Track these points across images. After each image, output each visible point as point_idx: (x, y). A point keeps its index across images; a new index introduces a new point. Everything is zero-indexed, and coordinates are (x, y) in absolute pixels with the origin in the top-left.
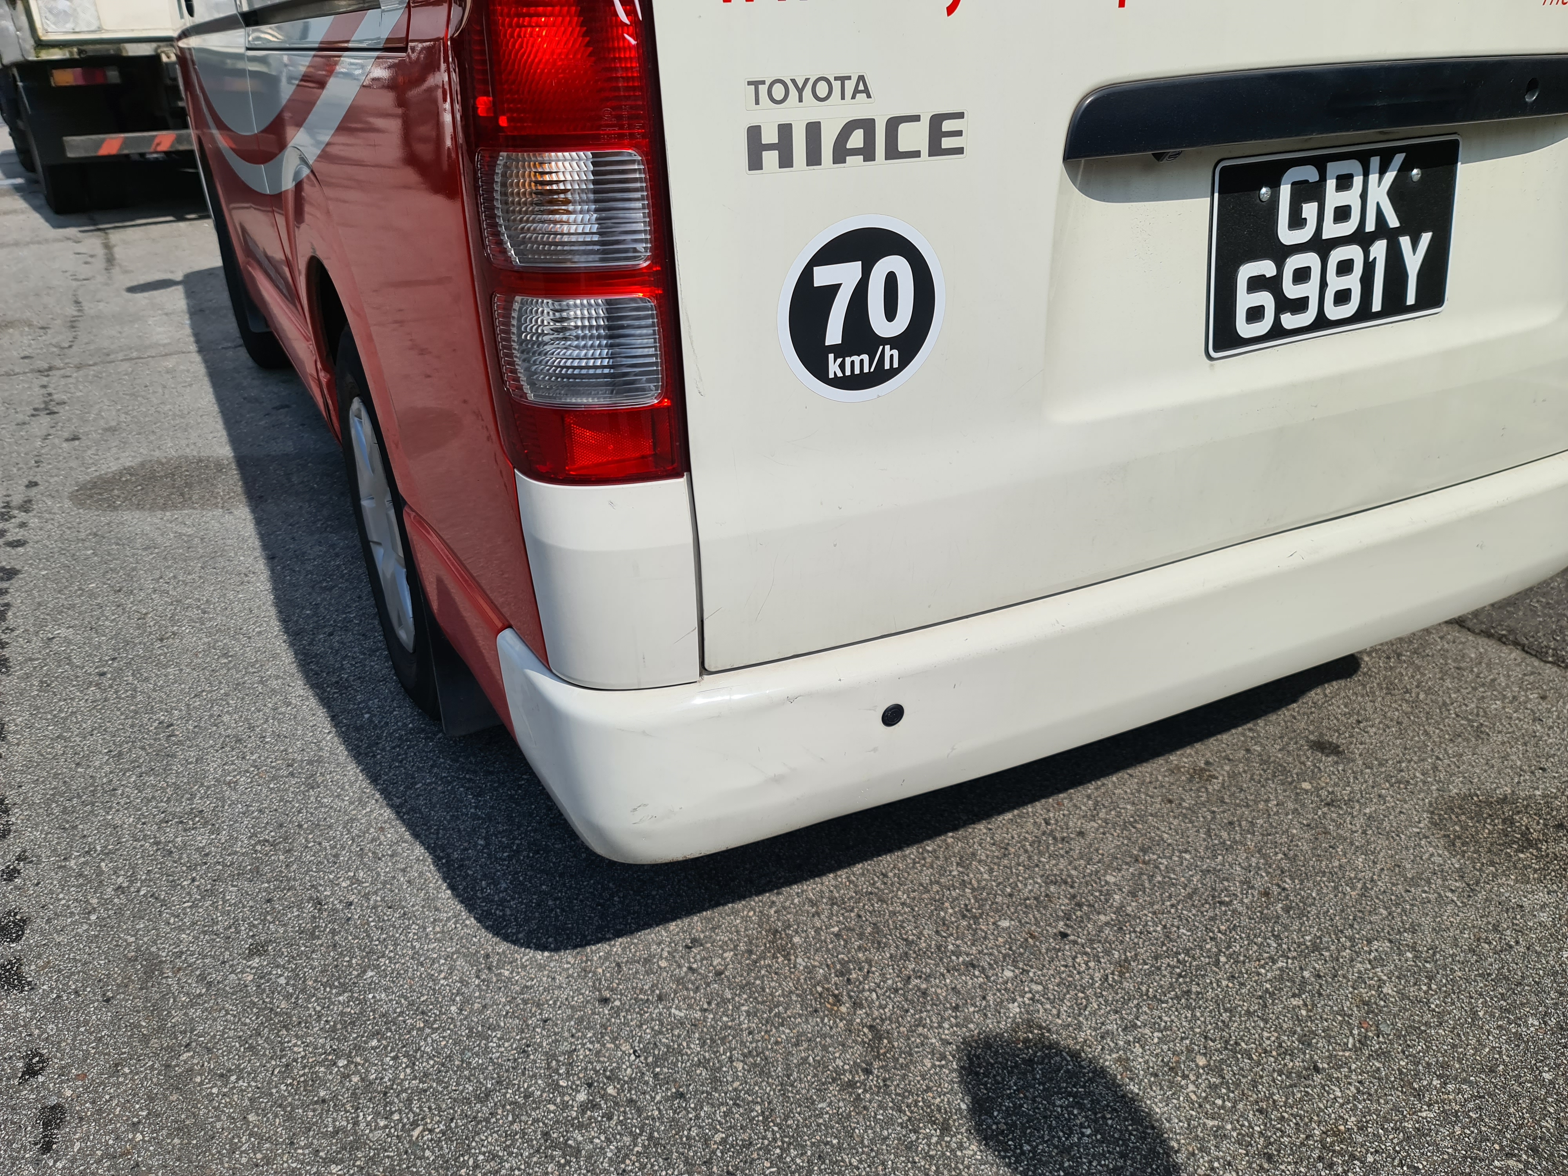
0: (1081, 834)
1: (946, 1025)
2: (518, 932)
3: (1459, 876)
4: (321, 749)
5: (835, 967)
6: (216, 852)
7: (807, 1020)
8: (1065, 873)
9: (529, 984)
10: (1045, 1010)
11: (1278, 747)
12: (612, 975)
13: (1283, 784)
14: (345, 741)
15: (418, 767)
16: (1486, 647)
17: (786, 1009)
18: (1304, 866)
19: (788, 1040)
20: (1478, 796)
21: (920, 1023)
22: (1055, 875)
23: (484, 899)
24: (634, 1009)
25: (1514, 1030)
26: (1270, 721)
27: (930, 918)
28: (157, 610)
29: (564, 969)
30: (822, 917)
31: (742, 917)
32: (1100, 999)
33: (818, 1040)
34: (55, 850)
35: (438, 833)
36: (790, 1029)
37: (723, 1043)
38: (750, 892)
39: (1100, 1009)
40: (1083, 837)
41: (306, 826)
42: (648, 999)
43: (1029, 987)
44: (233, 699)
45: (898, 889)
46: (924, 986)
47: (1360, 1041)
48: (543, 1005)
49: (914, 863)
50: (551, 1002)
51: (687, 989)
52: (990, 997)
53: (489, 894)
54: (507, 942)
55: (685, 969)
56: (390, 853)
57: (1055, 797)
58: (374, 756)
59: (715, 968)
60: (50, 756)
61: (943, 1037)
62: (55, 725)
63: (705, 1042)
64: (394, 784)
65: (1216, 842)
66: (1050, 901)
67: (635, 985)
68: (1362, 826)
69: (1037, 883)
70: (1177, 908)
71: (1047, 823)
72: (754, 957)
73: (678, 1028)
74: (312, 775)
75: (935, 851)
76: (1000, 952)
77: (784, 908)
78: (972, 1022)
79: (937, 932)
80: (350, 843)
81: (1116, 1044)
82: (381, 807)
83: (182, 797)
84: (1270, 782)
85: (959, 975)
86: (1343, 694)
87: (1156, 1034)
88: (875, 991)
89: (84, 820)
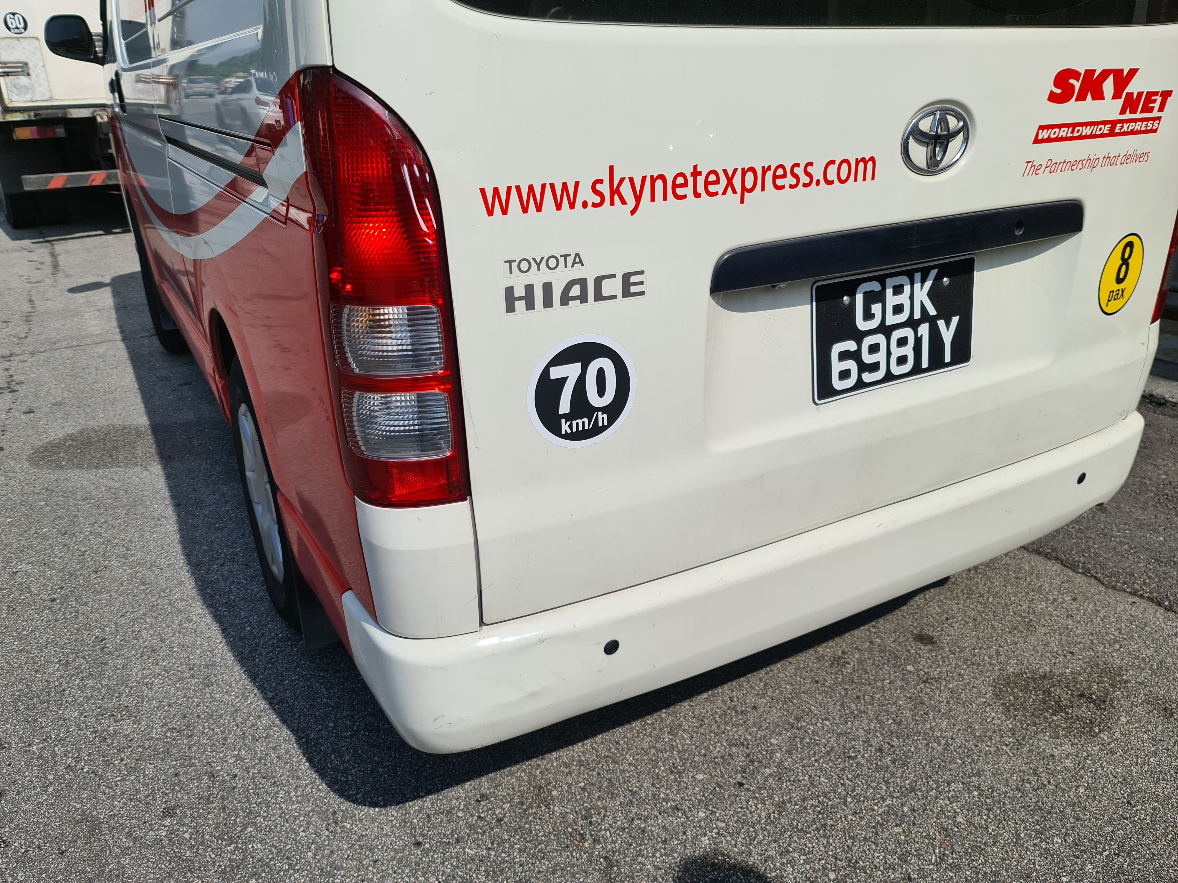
0: (755, 708)
1: (658, 855)
2: (357, 794)
3: (1012, 734)
4: (214, 656)
5: (581, 812)
6: (138, 738)
7: (561, 854)
8: (743, 737)
9: (364, 833)
10: (727, 841)
11: (892, 639)
12: (424, 824)
13: (894, 667)
14: (232, 649)
15: (286, 667)
16: (1036, 562)
17: (546, 846)
18: (906, 728)
19: (547, 870)
20: (1026, 674)
21: (640, 854)
22: (736, 739)
23: (333, 769)
24: (439, 850)
25: (1044, 847)
26: (888, 620)
27: (648, 774)
28: (93, 548)
29: (390, 821)
30: (573, 775)
31: (517, 777)
32: (765, 832)
33: (568, 869)
34: (22, 738)
35: (300, 719)
36: (549, 861)
37: (502, 874)
38: (522, 758)
39: (764, 839)
40: (756, 710)
41: (203, 716)
42: (449, 842)
43: (716, 824)
44: (149, 618)
45: (627, 753)
46: (643, 825)
47: (940, 858)
48: (374, 849)
49: (639, 733)
50: (380, 847)
51: (477, 833)
52: (689, 833)
53: (337, 764)
54: (349, 801)
55: (475, 818)
56: (264, 735)
57: (738, 681)
58: (254, 660)
59: (497, 816)
60: (16, 665)
61: (656, 864)
62: (19, 641)
63: (489, 874)
64: (268, 681)
65: (848, 712)
66: (732, 759)
67: (440, 831)
68: (946, 698)
69: (722, 745)
70: (819, 763)
71: (732, 701)
72: (524, 807)
73: (470, 863)
74: (208, 676)
75: (653, 723)
76: (696, 798)
77: (546, 769)
78: (676, 852)
79: (653, 784)
80: (235, 728)
81: (775, 865)
82: (258, 700)
83: (113, 696)
84: (886, 666)
85: (668, 816)
86: (937, 599)
87: (802, 857)
88: (609, 830)
89: (42, 714)
